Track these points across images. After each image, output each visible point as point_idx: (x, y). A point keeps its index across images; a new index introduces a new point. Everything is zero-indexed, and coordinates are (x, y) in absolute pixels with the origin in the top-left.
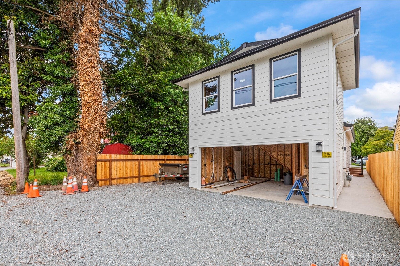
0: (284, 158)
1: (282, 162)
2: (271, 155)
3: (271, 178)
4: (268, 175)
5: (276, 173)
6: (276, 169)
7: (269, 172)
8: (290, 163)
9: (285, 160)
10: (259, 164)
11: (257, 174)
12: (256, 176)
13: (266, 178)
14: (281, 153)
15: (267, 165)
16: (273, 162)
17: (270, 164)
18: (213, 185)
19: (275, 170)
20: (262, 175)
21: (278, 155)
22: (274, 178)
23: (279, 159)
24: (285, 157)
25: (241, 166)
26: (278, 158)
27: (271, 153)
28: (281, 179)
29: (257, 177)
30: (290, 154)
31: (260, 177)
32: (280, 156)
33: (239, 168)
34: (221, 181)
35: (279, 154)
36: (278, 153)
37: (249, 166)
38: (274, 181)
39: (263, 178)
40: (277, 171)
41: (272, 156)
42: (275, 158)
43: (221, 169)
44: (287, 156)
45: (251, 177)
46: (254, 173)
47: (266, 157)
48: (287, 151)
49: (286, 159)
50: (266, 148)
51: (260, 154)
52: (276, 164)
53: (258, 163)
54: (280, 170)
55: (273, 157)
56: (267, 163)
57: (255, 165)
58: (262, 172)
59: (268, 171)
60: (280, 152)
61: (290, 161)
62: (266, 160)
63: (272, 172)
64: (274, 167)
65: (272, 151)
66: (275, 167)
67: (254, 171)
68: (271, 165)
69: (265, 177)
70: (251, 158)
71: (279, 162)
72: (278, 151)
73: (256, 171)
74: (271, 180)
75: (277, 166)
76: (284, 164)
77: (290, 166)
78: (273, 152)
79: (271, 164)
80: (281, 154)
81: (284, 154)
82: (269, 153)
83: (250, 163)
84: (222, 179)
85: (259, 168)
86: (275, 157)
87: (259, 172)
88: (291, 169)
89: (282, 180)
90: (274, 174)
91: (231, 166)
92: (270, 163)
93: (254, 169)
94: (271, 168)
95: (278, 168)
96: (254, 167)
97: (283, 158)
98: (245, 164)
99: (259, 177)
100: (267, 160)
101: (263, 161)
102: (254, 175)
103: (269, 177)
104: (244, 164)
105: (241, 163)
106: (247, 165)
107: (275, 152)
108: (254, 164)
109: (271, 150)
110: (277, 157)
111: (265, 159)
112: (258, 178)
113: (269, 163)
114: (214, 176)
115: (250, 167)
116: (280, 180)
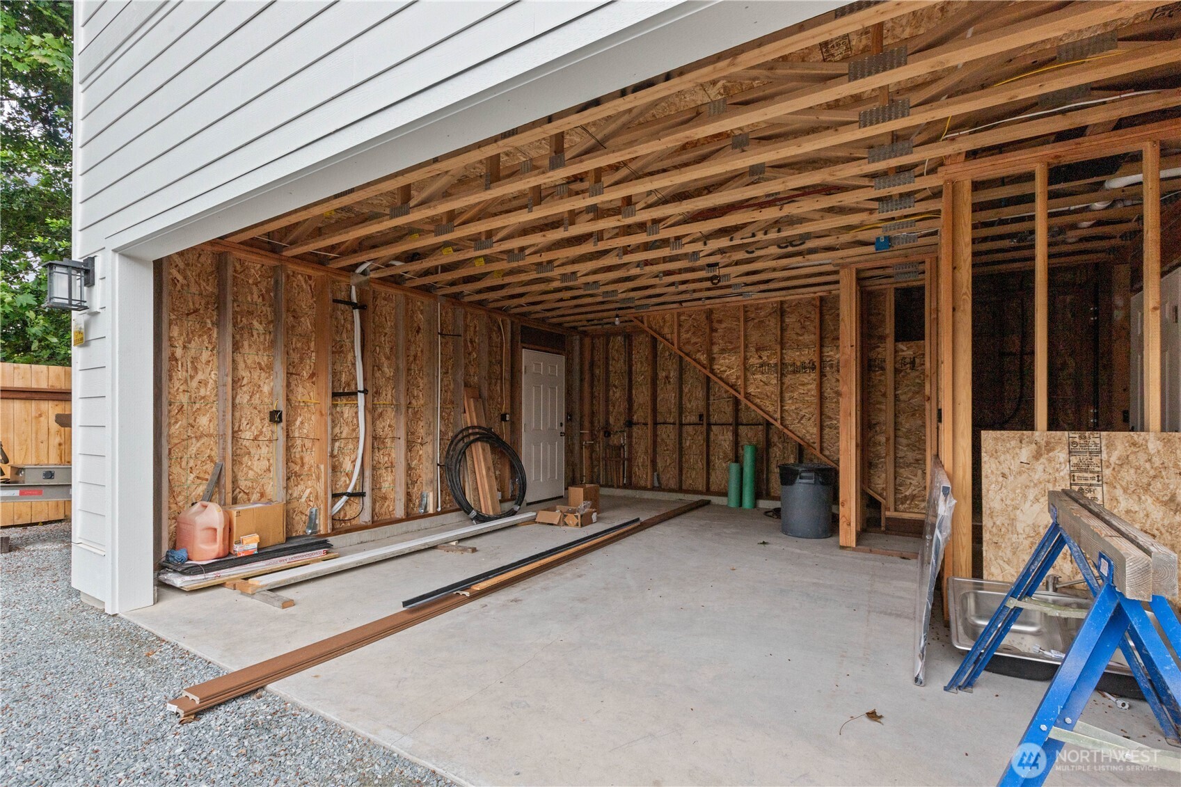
0: (782, 384)
1: (771, 409)
2: (712, 371)
3: (708, 491)
4: (695, 478)
5: (734, 467)
6: (736, 444)
7: (701, 465)
8: (814, 409)
9: (787, 395)
10: (655, 424)
11: (643, 473)
12: (642, 483)
13: (687, 492)
14: (765, 354)
15: (690, 429)
16: (721, 411)
17: (705, 421)
18: (319, 553)
19: (731, 455)
20: (670, 478)
21: (746, 369)
22: (725, 494)
23: (751, 390)
24: (788, 380)
25: (567, 435)
26: (746, 387)
27: (712, 360)
28: (758, 495)
29: (645, 488)
30: (816, 359)
31: (660, 489)
32: (759, 376)
33: (553, 444)
34: (426, 515)
35: (754, 361)
36: (746, 359)
37: (608, 434)
38: (725, 508)
39: (671, 490)
40: (738, 459)
41: (715, 374)
42: (732, 386)
43: (429, 448)
44: (794, 372)
45: (619, 487)
46: (630, 467)
47: (686, 390)
48: (799, 346)
49: (793, 388)
50: (687, 332)
51: (662, 374)
52: (737, 423)
53: (650, 421)
54: (756, 450)
55: (721, 379)
56: (693, 418)
57: (635, 429)
58: (666, 460)
59: (694, 459)
60: (758, 350)
61: (815, 400)
62: (685, 399)
63: (718, 463)
64: (724, 439)
65: (716, 349)
66: (729, 436)
67: (630, 460)
68: (709, 425)
69: (680, 490)
70: (618, 395)
71: (756, 405)
72: (746, 346)
73: (642, 458)
74: (708, 503)
75: (742, 429)
76: (778, 415)
77: (815, 430)
78: (723, 351)
79: (713, 421)
80: (762, 366)
81: (782, 359)
82: (703, 358)
83: (611, 420)
84: (430, 502)
85: (655, 443)
86: (732, 380)
87: (654, 462)
88: (817, 446)
89: (765, 504)
90: (724, 472)
91: (503, 431)
92: (708, 415)
93: (630, 445)
94: (712, 445)
95: (744, 441)
96: (630, 436)
97: (774, 381)
98: (592, 423)
99: (653, 489)
100: (694, 403)
101: (674, 410)
102: (630, 477)
103: (701, 486)
104: (587, 424)
105: (567, 421)
106: (599, 431)
107: (735, 350)
108: (630, 424)
109: (712, 344)
110: (740, 382)
111: (681, 398)
112: (648, 495)
113: (701, 416)
114: (367, 489)
115: (616, 440)
116: (755, 506)
